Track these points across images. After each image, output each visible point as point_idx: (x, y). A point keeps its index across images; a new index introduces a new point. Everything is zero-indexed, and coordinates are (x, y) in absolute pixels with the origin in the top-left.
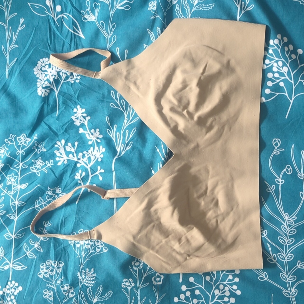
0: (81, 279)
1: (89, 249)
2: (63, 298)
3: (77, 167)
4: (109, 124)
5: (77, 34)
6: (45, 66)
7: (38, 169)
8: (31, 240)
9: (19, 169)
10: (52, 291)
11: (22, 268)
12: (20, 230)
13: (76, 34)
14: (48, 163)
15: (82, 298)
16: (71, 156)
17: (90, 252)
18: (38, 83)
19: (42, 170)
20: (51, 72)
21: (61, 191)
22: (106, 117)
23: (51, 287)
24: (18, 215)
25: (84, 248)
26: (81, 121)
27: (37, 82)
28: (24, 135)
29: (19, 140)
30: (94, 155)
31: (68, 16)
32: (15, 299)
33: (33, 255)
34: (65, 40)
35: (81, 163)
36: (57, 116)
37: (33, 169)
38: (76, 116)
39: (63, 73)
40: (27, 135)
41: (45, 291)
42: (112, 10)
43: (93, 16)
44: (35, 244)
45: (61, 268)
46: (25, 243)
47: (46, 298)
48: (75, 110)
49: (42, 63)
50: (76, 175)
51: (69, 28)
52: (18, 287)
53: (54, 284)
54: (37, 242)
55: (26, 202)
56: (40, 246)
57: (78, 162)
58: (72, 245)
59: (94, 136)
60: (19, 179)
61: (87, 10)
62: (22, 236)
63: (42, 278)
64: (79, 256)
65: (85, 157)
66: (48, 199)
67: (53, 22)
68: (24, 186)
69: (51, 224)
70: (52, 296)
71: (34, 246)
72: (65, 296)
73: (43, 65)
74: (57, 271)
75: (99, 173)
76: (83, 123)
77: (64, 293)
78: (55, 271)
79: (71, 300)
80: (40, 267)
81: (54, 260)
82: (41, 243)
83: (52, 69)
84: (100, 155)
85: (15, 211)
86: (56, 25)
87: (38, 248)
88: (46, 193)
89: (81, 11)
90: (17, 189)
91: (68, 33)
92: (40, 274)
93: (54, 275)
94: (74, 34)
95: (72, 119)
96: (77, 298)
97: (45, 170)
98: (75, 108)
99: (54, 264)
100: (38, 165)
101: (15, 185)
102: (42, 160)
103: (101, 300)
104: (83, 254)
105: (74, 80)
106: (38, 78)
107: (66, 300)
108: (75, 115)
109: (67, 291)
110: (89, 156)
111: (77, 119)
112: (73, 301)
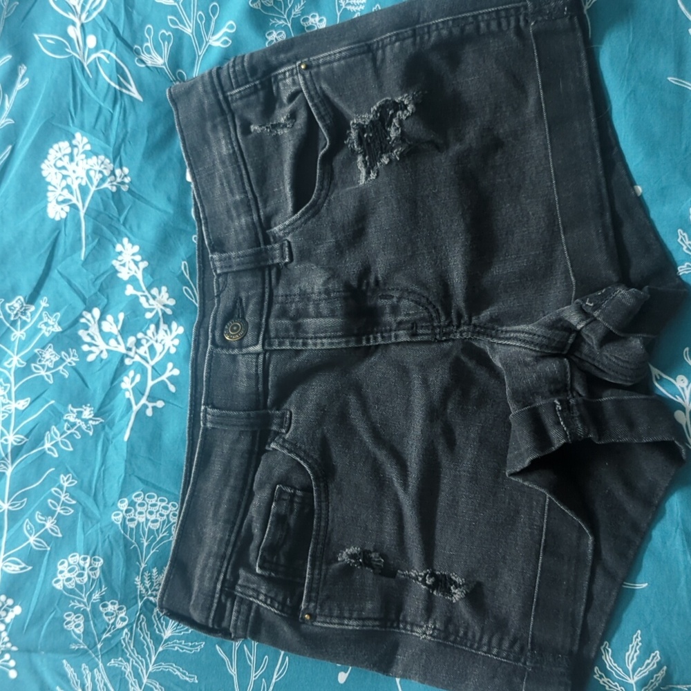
0: (142, 589)
1: (157, 530)
2: (103, 628)
3: (126, 366)
4: (188, 277)
5: (127, 92)
6: (63, 158)
7: (49, 369)
8: (38, 514)
9: (10, 369)
10: (83, 614)
11: (22, 569)
12: (18, 493)
13: (124, 91)
14: (67, 355)
15: (141, 629)
16: (112, 342)
17: (158, 536)
18: (49, 194)
19: (57, 369)
20: (74, 171)
21: (93, 415)
22: (181, 264)
23: (80, 608)
24: (13, 462)
25: (146, 530)
26: (129, 271)
27: (48, 191)
28: (19, 299)
29: (10, 309)
30: (159, 341)
31: (108, 56)
32: (6, 630)
33: (43, 544)
34: (102, 104)
35: (133, 358)
36: (83, 258)
37: (38, 369)
38: (120, 261)
39: (95, 171)
40: (27, 298)
41: (67, 616)
42: (200, 48)
43: (159, 58)
44: (46, 521)
45: (98, 570)
46: (27, 520)
47: (69, 629)
48: (119, 248)
49: (57, 152)
50: (123, 381)
51: (110, 79)
52: (12, 607)
53: (85, 600)
54: (50, 517)
55: (27, 436)
56: (58, 525)
57: (127, 356)
58: (119, 523)
59: (160, 302)
60: (14, 390)
61: (145, 45)
62: (22, 504)
63: (62, 589)
64: (137, 545)
65: (142, 345)
66: (68, 429)
67: (80, 70)
68: (22, 404)
69: (76, 482)
70: (82, 625)
71: (44, 526)
72: (108, 625)
73: (59, 155)
74: (92, 577)
75: (168, 378)
76: (133, 276)
77: (106, 618)
78: (86, 575)
79: (118, 634)
80: (56, 566)
81: (84, 554)
82: (58, 519)
83: (77, 165)
84: (172, 340)
85: (6, 456)
86: (86, 75)
87: (52, 530)
88: (65, 418)
89: (134, 45)
90: (10, 410)
91: (108, 91)
92: (57, 581)
93: (85, 584)
94: (121, 92)
95: (113, 267)
96: (131, 630)
97: (63, 371)
98: (118, 242)
99: (83, 562)
100: (47, 360)
101: (6, 402)
102: (54, 349)
103: (178, 633)
104: (145, 540)
105: (116, 186)
106: (49, 184)
107: (108, 635)
108: (120, 258)
109: (113, 614)
110: (149, 344)
111: (124, 265)
112: (122, 636)
